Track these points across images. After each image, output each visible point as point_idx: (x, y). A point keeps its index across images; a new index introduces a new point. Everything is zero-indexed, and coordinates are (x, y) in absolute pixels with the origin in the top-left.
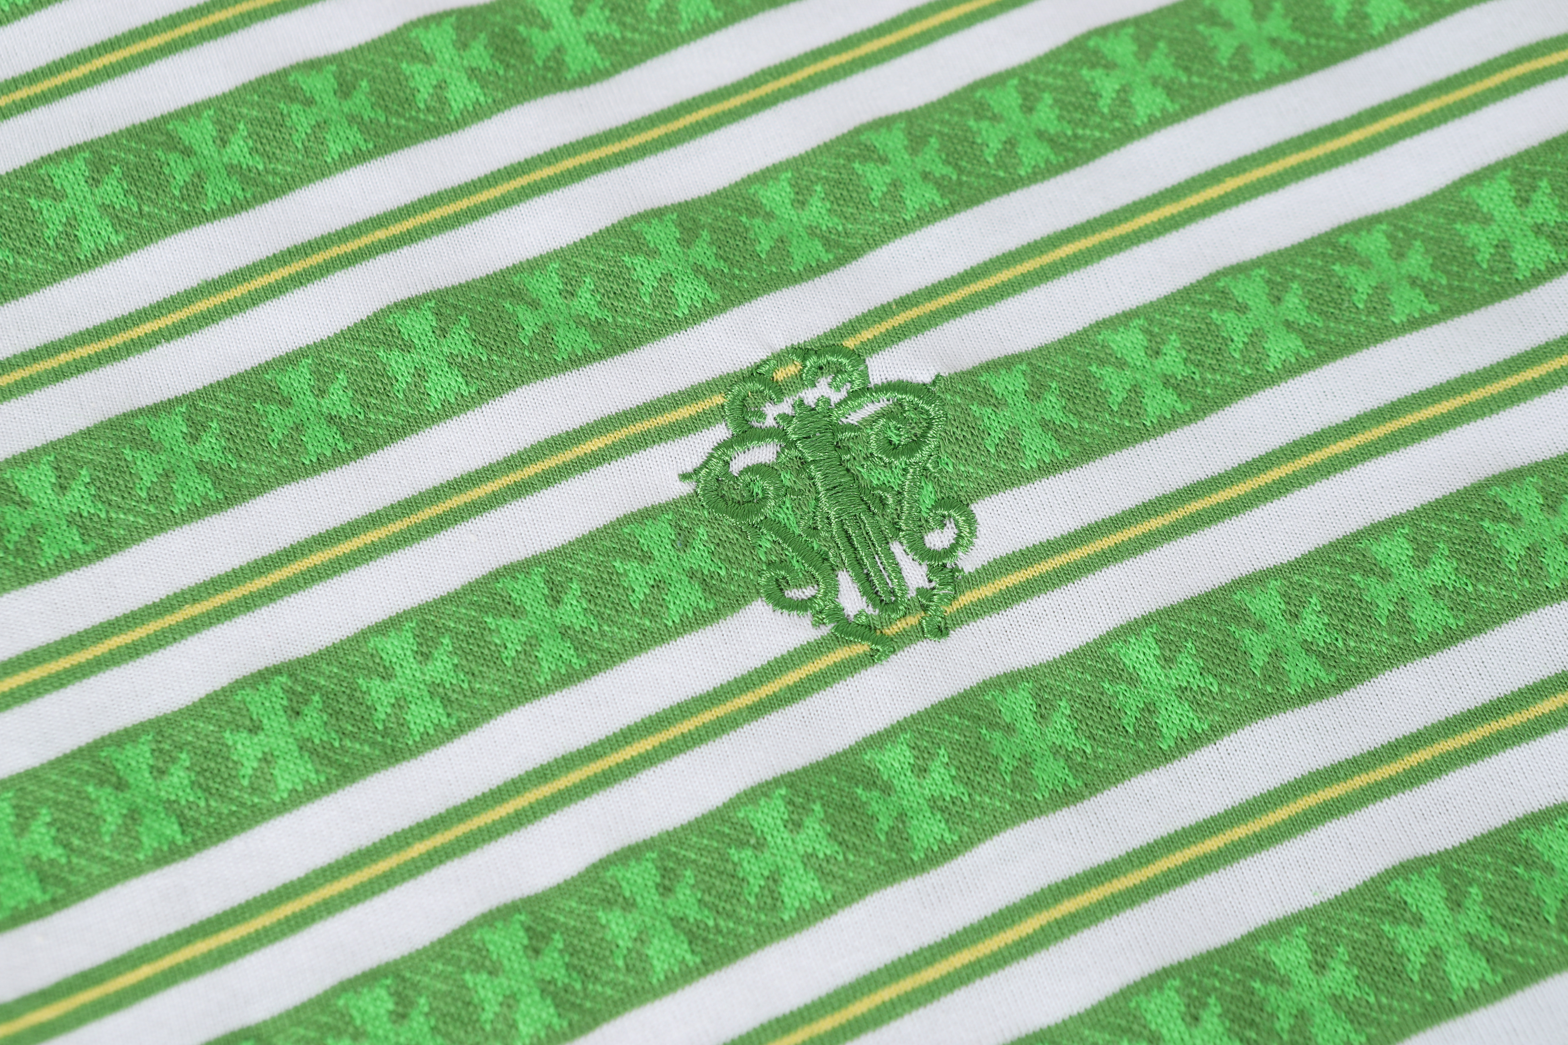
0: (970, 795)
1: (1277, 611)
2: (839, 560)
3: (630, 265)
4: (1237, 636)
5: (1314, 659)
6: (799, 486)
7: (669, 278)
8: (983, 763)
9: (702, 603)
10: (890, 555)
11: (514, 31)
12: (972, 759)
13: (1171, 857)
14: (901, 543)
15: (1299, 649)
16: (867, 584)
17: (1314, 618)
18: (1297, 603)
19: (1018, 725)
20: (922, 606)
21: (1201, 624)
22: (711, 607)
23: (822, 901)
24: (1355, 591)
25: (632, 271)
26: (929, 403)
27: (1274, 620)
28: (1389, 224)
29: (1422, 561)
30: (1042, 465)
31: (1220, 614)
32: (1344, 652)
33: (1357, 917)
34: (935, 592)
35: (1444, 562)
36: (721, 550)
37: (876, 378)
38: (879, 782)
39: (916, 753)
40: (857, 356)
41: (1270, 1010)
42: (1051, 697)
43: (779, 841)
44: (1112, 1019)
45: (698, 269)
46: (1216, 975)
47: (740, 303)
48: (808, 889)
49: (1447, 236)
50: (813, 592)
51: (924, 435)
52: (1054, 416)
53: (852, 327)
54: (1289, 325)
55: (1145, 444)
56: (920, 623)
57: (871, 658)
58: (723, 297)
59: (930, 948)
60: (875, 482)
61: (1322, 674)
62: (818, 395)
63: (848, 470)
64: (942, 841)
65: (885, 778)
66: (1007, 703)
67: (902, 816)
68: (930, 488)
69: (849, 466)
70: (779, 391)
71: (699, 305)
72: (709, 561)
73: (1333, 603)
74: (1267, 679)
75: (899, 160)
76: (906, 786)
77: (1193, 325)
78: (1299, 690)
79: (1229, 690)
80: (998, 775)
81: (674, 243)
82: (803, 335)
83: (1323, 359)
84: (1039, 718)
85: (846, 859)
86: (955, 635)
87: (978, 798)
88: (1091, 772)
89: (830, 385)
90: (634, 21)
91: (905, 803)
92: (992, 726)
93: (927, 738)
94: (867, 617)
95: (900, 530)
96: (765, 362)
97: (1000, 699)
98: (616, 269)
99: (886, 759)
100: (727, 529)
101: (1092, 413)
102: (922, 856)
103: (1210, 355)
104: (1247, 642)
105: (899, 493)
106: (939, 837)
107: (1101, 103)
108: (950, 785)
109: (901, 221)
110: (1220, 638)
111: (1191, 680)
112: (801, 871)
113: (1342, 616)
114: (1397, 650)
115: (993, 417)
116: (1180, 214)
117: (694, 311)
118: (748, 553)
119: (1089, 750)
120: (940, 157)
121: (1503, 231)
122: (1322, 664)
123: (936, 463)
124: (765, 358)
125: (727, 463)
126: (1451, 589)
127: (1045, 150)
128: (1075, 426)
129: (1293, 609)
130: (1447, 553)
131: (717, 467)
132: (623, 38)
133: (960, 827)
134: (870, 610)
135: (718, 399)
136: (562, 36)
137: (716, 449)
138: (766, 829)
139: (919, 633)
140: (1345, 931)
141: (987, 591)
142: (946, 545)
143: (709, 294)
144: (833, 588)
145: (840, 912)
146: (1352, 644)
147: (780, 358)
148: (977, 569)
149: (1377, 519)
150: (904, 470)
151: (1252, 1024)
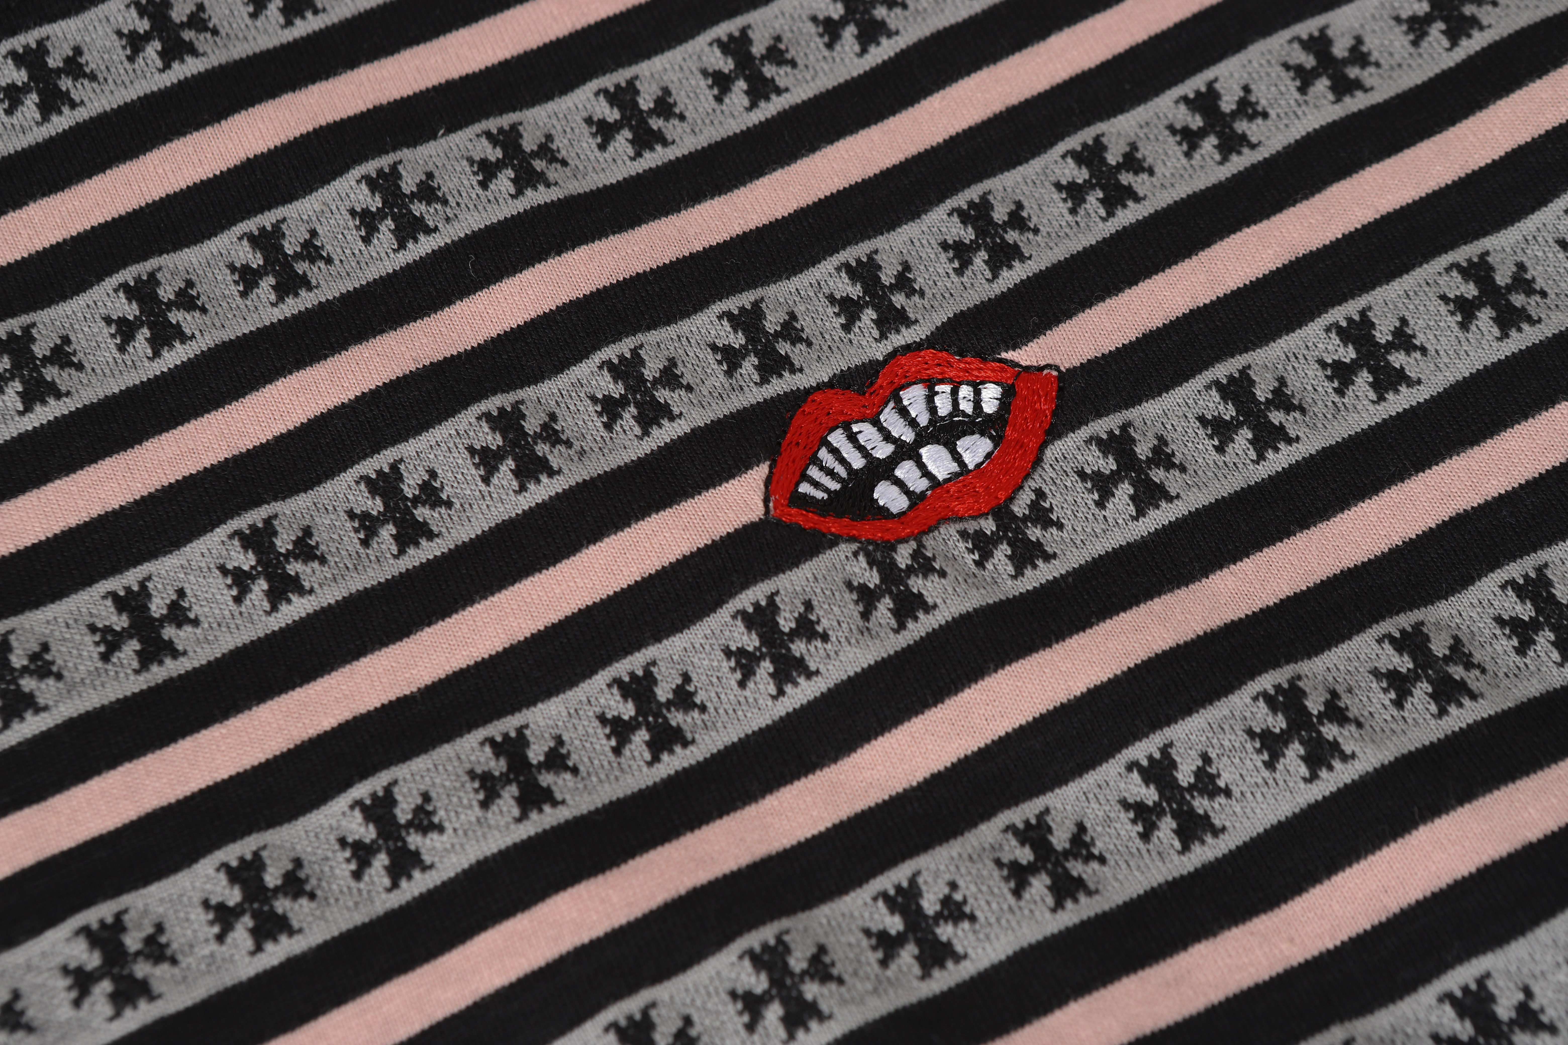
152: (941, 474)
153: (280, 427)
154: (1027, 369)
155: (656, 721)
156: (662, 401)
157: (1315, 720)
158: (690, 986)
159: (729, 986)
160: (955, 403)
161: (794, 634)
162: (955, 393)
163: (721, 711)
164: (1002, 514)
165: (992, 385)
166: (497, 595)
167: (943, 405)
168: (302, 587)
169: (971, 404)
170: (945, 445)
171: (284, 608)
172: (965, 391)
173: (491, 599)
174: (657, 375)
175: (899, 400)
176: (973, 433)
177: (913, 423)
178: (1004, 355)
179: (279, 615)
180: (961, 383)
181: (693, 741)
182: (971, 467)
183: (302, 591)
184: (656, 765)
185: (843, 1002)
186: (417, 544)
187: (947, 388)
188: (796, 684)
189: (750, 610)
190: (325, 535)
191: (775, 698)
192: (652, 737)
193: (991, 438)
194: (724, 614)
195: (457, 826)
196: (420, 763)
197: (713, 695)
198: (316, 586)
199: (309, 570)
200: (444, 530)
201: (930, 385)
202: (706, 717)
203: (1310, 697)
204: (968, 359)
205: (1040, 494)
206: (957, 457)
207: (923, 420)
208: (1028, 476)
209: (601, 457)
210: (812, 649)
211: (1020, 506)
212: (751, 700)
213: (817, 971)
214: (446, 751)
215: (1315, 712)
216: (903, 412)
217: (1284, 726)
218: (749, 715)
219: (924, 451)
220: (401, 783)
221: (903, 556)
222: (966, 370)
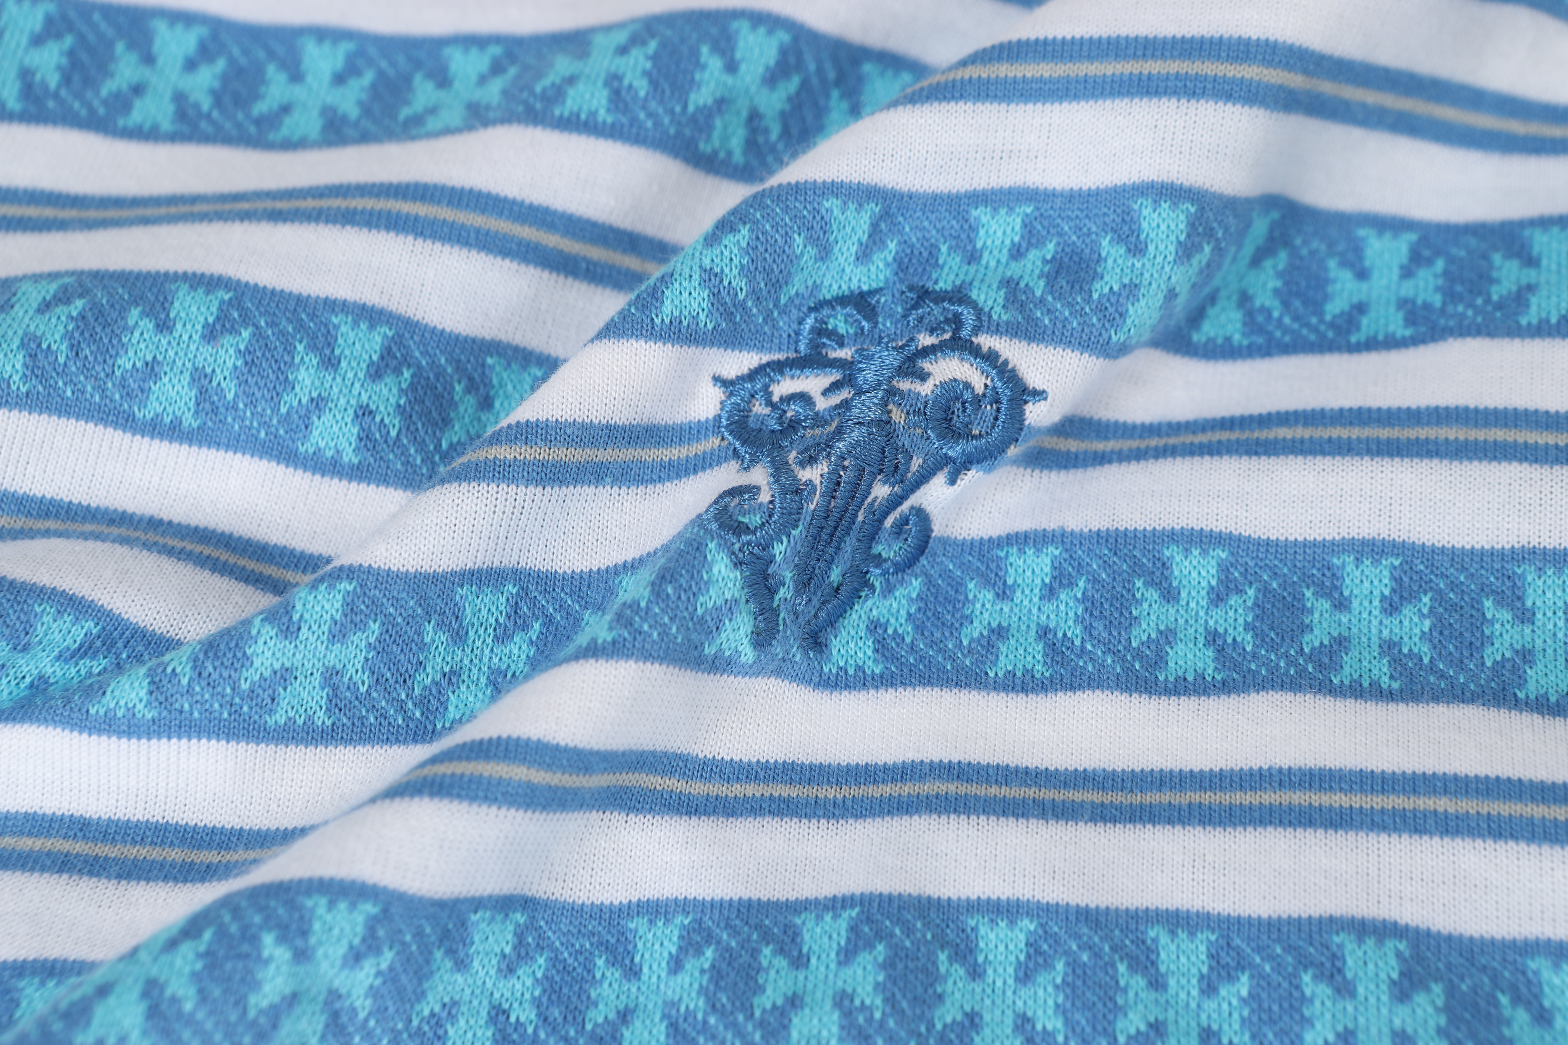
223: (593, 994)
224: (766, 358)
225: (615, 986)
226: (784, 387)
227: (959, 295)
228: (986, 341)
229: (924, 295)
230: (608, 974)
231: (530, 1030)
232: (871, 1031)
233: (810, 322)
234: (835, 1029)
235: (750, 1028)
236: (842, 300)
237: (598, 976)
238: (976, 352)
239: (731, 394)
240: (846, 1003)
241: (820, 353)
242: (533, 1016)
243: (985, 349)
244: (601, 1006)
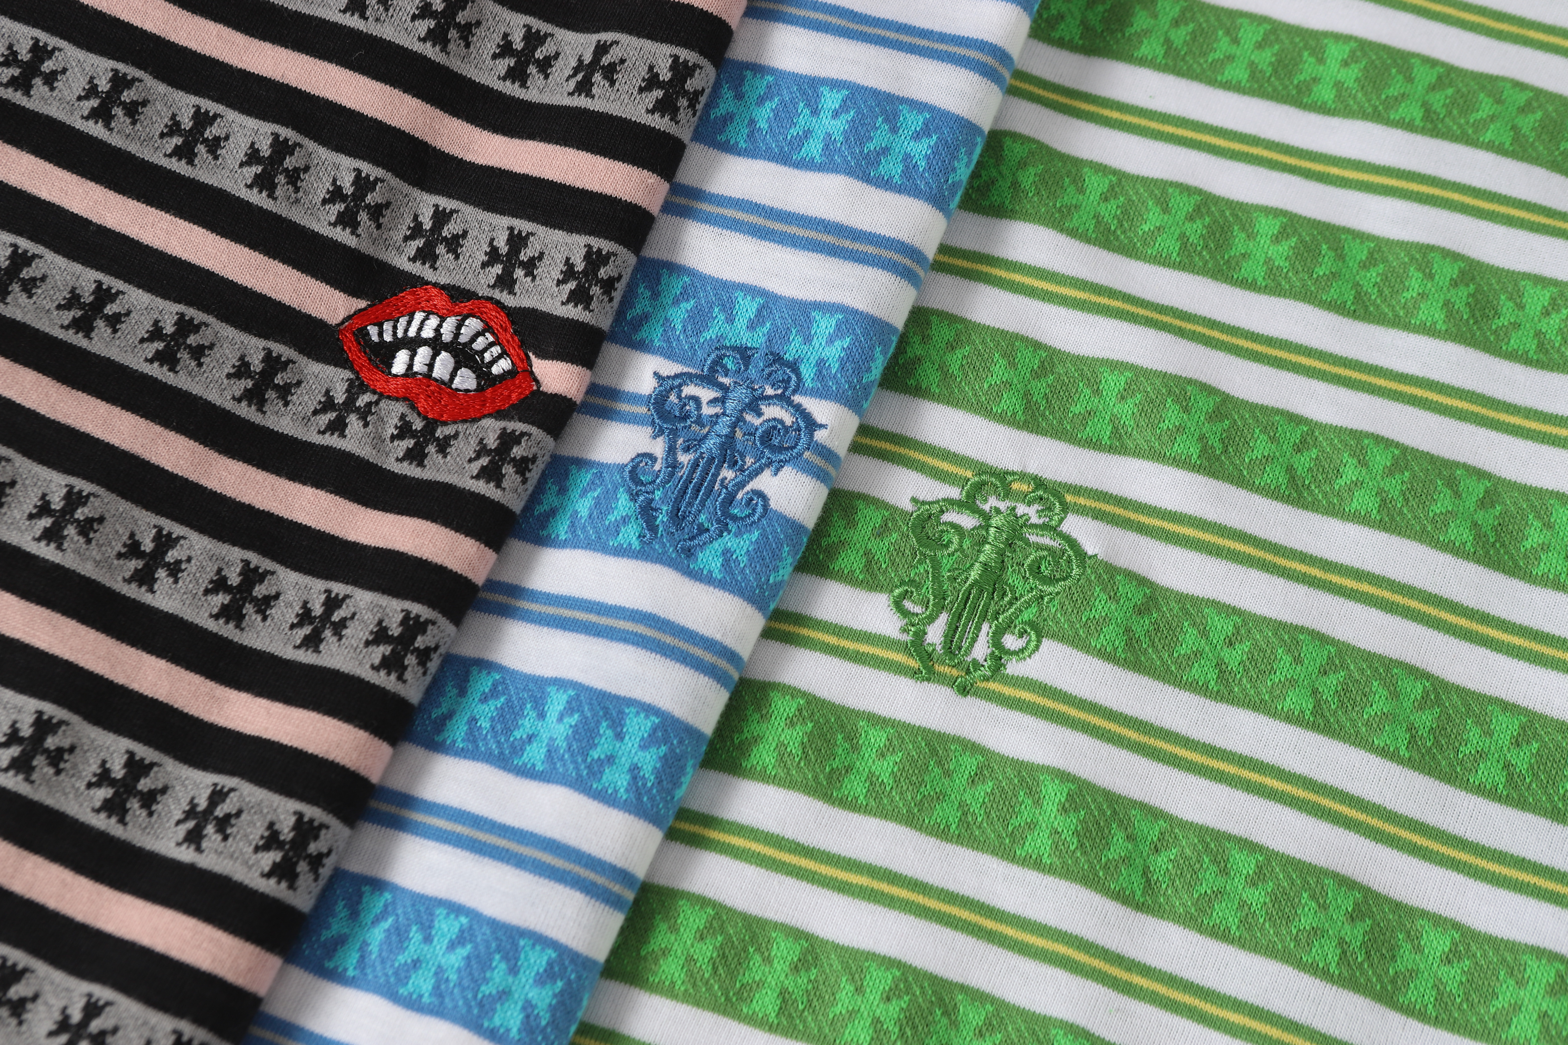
0: (892, 788)
1: (1149, 838)
2: (950, 605)
3: (995, 360)
4: (1113, 832)
5: (1143, 881)
6: (969, 552)
7: (1008, 386)
8: (914, 778)
9: (858, 571)
10: (979, 628)
11: (1062, 177)
12: (911, 772)
13: (962, 911)
14: (990, 627)
15: (1141, 868)
16: (952, 632)
17: (1165, 860)
18: (1165, 844)
19: (955, 775)
20: (968, 669)
21: (1100, 809)
22: (861, 577)
23: (768, 772)
24: (1198, 866)
25: (993, 365)
26: (1078, 567)
27: (1143, 841)
28: (1432, 685)
29: (1253, 882)
30: (1103, 650)
31: (1115, 812)
32: (1162, 893)
33: (1023, 1028)
34: (982, 669)
35: (1263, 894)
36: (895, 554)
37: (1065, 527)
38: (855, 741)
39: (887, 743)
40: (1066, 508)
41: (932, 1030)
42: (988, 775)
43: (776, 724)
44: (850, 962)
45: (1027, 395)
46: (922, 987)
47: (1032, 432)
48: (767, 760)
49: (1458, 721)
50: (920, 611)
51: (1058, 581)
52: (1139, 630)
53: (1078, 490)
54: (1315, 692)
55: (1171, 688)
56: (957, 678)
57: (914, 674)
58: (1025, 421)
59: (798, 844)
60: (1010, 581)
61: (1139, 893)
62: (1026, 512)
63: (1003, 561)
64: (856, 799)
65: (861, 742)
66: (960, 759)
67: (848, 769)
68: (1034, 611)
69: (1006, 560)
70: (1008, 493)
71: (1009, 414)
72: (883, 554)
73: (1182, 862)
74: (1106, 867)
75: (1197, 417)
76: (867, 755)
77: (1265, 646)
78: (1117, 889)
79: (1079, 854)
80: (915, 791)
81: (1029, 370)
82: (1048, 474)
83: (1314, 727)
84: (970, 781)
85: (799, 763)
86: (969, 699)
87: (894, 794)
88: (969, 832)
89: (1038, 511)
90: (1128, 228)
91: (858, 763)
92: (939, 763)
93: (900, 741)
94: (934, 650)
95: (997, 619)
96: (1013, 473)
97: (957, 754)
98: (986, 356)
99: (870, 733)
100: (908, 546)
101: (1160, 647)
102: (840, 796)
103: (1257, 670)
104: (1115, 839)
105: (1016, 599)
106: (857, 795)
107: (1339, 481)
108: (887, 775)
109: (1163, 453)
110: (1102, 824)
111: (1065, 831)
112: (772, 749)
113: (1179, 872)
114: (1189, 916)
115: (1103, 602)
116: (1320, 580)
117: (1004, 414)
118: (906, 567)
119: (979, 819)
120: (1221, 435)
121: (1490, 747)
122: (1145, 887)
123: (1051, 600)
124: (1015, 470)
125: (942, 512)
126: (1252, 911)
127: (1283, 480)
128: (1145, 646)
129: (1159, 845)
130: (1269, 890)
131: (935, 509)
132: (1115, 231)
133: (871, 800)
134: (939, 648)
135: (969, 474)
136: (1084, 203)
137: (944, 500)
138: (776, 712)
139: (951, 682)
140: (1010, 1029)
141: (1007, 691)
142: (1013, 648)
143: (1020, 413)
144: (931, 619)
145: (771, 786)
146: (1170, 892)
147: (1023, 476)
148: (1013, 676)
149: (1252, 838)
150: (1031, 588)
151: (914, 1027)
152: (436, 374)
153: (193, 45)
154: (532, 373)
155: (173, 346)
156: (359, 219)
157: (412, 648)
158: (33, 472)
159: (48, 491)
160: (485, 350)
161: (277, 387)
162: (491, 345)
163: (205, 375)
164: (431, 426)
165: (510, 362)
166: (182, 221)
167: (480, 343)
168: (110, 123)
169: (491, 359)
170: (456, 362)
171: (91, 123)
172: (496, 350)
173: (177, 219)
174: (372, 204)
175: (463, 320)
176: (474, 372)
177: (457, 334)
178: (531, 354)
179: (85, 123)
180: (499, 344)
181: (177, 372)
182: (454, 386)
183: (107, 126)
184: (148, 364)
185: (77, 552)
186: (180, 159)
187: (491, 339)
188: (249, 406)
189: (274, 355)
190: (150, 113)
191: (234, 398)
192: (163, 350)
193: (479, 384)
194: (262, 343)
195: (38, 303)
196: (60, 261)
197: (212, 365)
198: (116, 130)
199: (122, 120)
200: (199, 166)
201: (487, 328)
202: (196, 369)
203: (424, 637)
204: (516, 338)
205: (456, 436)
206: (453, 375)
207: (463, 339)
208: (465, 421)
209: (303, 212)
210: (275, 402)
211: (440, 432)
212: (223, 387)
213: (84, 526)
214: (78, 268)
215: (416, 645)
216: (459, 327)
217: (396, 635)
218: (214, 391)
219: (444, 355)
220: (42, 260)
221: (363, 400)
222: (508, 341)
223: (520, 723)
224: (686, 370)
225: (532, 721)
226: (689, 390)
227: (794, 366)
228: (797, 399)
229: (778, 359)
230: (530, 713)
231: (484, 732)
232: (643, 792)
233: (713, 356)
234: (625, 784)
235: (583, 767)
236: (734, 348)
237: (525, 714)
238: (790, 403)
239: (661, 386)
240: (636, 772)
241: (714, 376)
242: (488, 726)
243: (795, 403)
244: (521, 730)
